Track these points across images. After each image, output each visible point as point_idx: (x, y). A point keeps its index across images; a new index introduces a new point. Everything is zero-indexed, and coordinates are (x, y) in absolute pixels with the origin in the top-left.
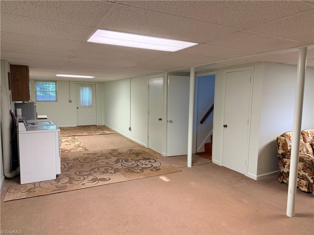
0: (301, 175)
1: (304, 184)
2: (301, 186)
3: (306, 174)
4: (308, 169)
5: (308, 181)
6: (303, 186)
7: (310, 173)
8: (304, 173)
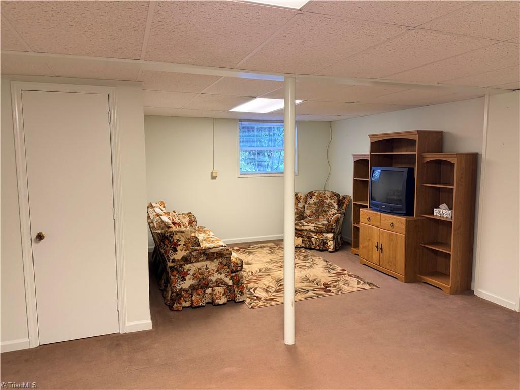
0: (214, 281)
1: (221, 293)
2: (217, 298)
3: (223, 276)
4: (225, 267)
5: (225, 284)
6: (220, 297)
7: (228, 272)
8: (219, 276)
